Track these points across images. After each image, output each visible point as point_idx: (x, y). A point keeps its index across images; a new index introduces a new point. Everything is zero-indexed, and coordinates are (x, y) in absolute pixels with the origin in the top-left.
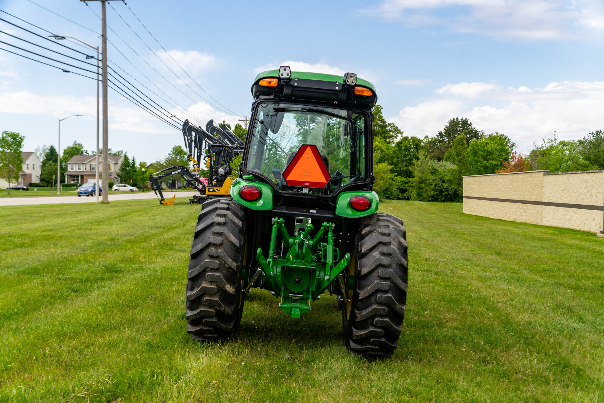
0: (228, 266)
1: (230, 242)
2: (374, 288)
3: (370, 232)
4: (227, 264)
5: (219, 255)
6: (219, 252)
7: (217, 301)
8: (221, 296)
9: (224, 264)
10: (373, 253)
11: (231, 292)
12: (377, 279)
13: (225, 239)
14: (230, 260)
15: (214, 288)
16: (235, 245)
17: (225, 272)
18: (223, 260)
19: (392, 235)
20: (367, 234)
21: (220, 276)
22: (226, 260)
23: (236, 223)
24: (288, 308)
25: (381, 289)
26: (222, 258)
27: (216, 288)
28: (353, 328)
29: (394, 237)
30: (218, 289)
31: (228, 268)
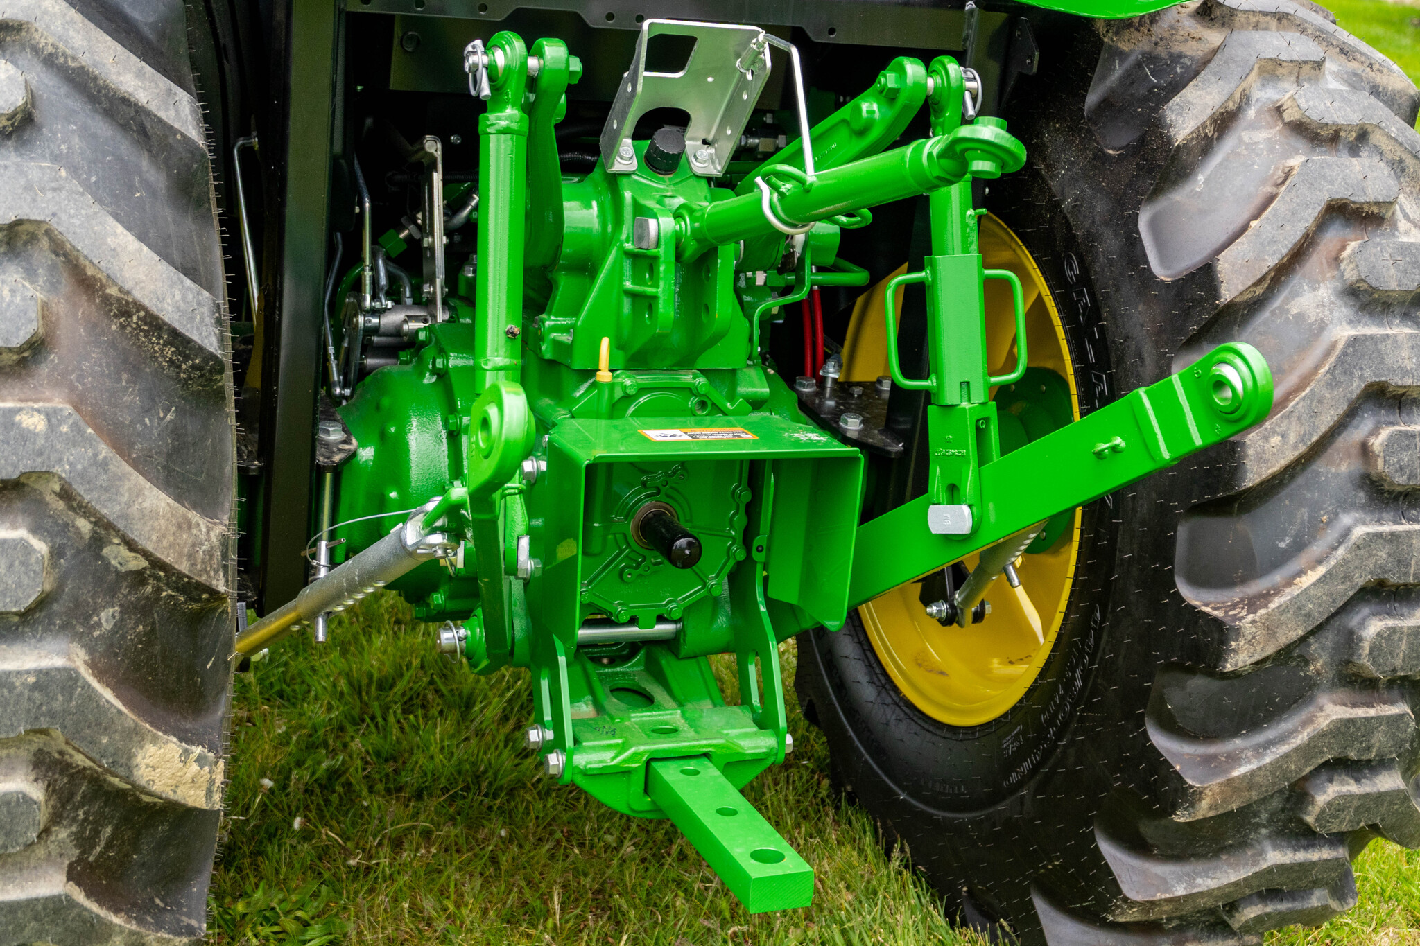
0: (138, 563)
1: (125, 308)
2: (1347, 578)
3: (1224, 121)
4: (131, 546)
5: (38, 464)
6: (26, 436)
7: (56, 907)
8: (84, 842)
9: (97, 542)
10: (1295, 294)
11: (195, 798)
12: (1352, 506)
13: (66, 283)
14: (157, 500)
15: (26, 800)
16: (176, 337)
17: (107, 618)
18: (85, 510)
19: (1376, 138)
20: (1205, 144)
21: (69, 680)
22: (108, 511)
23: (139, 110)
24: (627, 772)
25: (1394, 578)
26: (66, 494)
27: (37, 793)
28: (1109, 851)
29: (1400, 153)
30: (51, 790)
31: (139, 578)
